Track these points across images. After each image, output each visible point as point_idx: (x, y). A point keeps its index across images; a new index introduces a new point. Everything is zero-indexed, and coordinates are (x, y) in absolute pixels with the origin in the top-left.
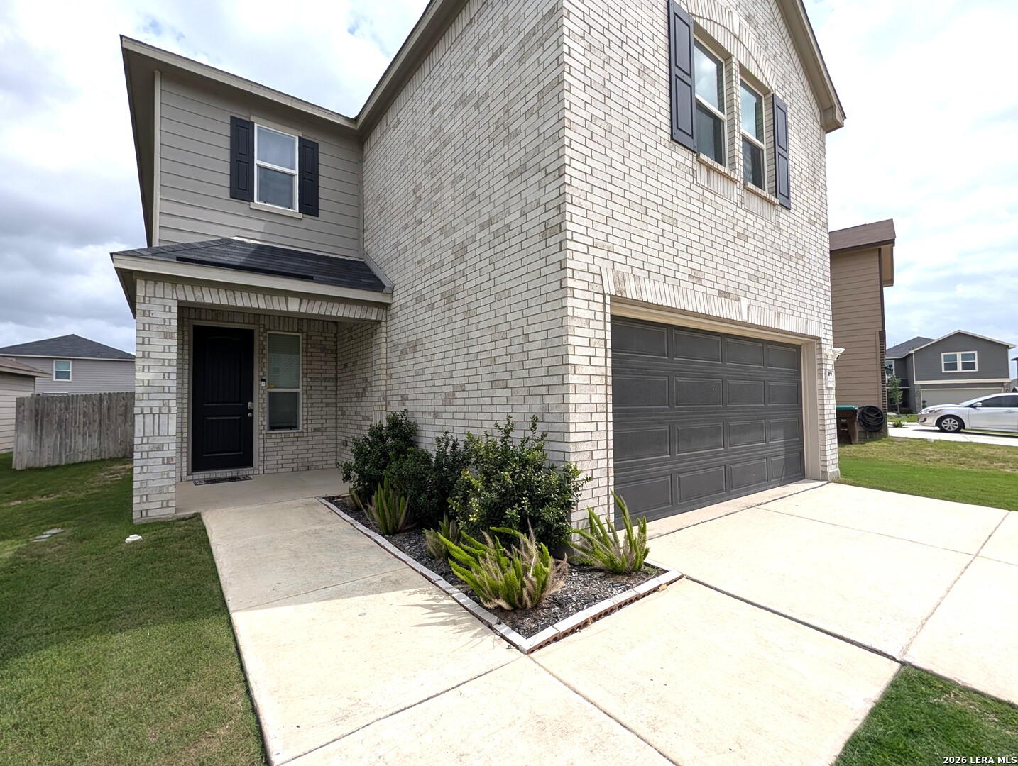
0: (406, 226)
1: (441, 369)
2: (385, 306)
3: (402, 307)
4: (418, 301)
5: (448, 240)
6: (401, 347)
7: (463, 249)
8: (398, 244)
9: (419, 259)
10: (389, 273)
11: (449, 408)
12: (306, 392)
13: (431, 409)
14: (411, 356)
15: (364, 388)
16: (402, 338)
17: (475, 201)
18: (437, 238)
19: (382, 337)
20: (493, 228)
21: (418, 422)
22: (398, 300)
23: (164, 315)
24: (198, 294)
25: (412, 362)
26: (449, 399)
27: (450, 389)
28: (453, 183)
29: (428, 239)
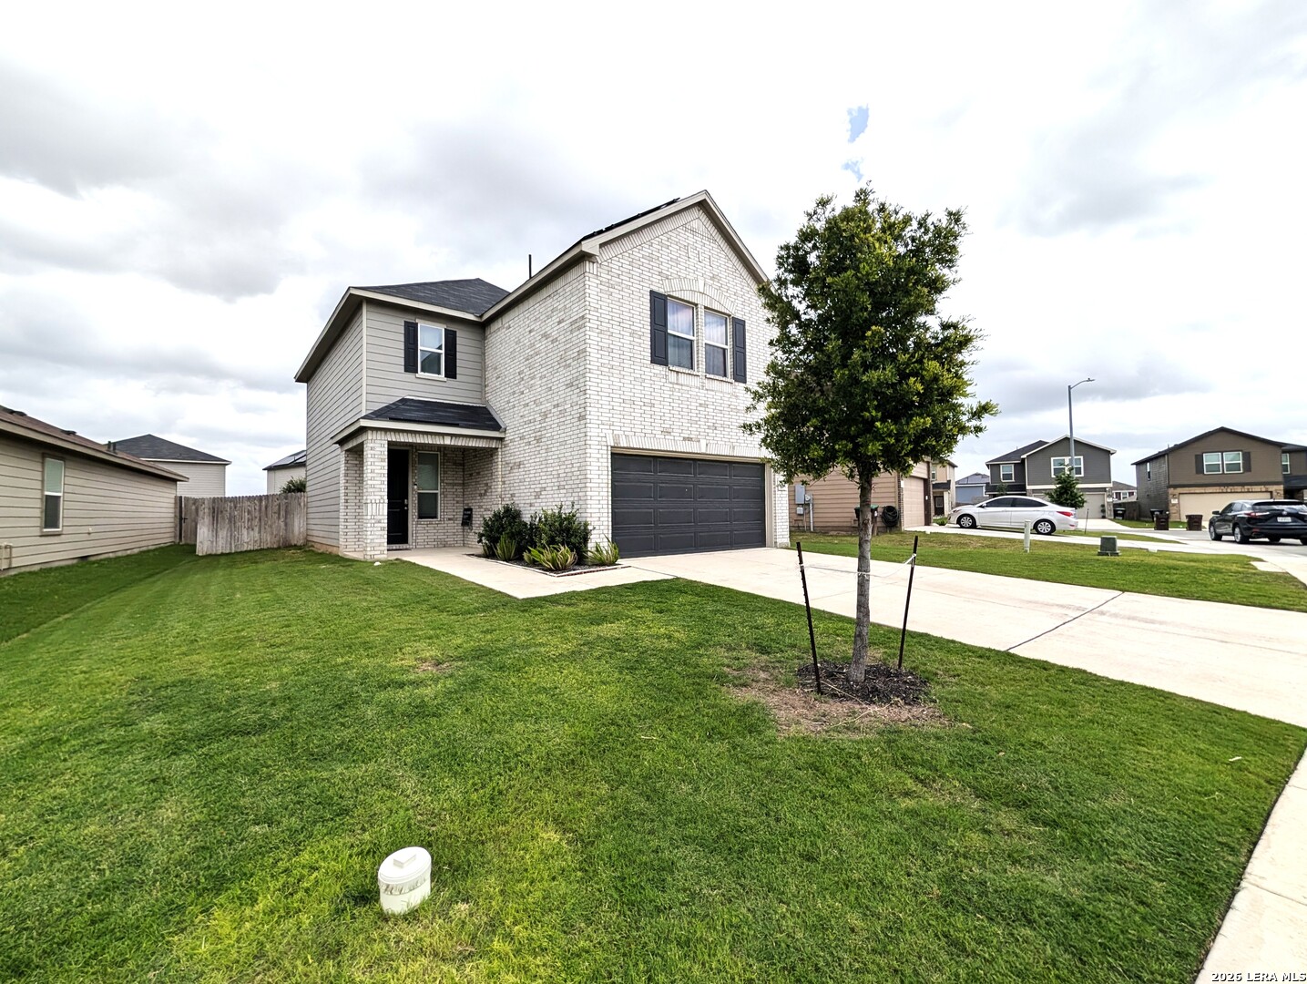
0: (514, 393)
1: (534, 479)
2: (501, 439)
3: (512, 441)
4: (521, 438)
5: (538, 408)
6: (511, 465)
7: (545, 415)
8: (508, 402)
9: (521, 414)
10: (503, 418)
11: (538, 501)
12: (442, 493)
13: (528, 501)
14: (516, 471)
15: (486, 491)
16: (512, 459)
17: (551, 392)
18: (532, 406)
19: (499, 457)
20: (559, 409)
21: (521, 509)
22: (509, 436)
23: (381, 449)
24: (398, 436)
25: (518, 474)
26: (538, 496)
27: (538, 490)
28: (541, 378)
29: (527, 405)
